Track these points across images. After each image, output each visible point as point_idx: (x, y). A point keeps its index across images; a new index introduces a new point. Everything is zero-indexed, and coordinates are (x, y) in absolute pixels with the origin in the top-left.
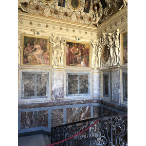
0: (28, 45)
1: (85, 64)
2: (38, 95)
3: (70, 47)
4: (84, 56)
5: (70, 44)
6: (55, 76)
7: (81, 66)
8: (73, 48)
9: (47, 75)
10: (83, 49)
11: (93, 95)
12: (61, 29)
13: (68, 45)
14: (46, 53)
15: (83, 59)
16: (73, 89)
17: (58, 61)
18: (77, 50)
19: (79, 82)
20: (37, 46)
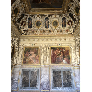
0: (27, 52)
1: (66, 62)
2: (31, 86)
3: (53, 51)
4: (65, 56)
5: (54, 49)
6: (43, 72)
7: (63, 63)
8: (56, 51)
9: (38, 71)
10: (64, 51)
11: (77, 89)
12: (47, 40)
13: (52, 49)
14: (38, 56)
15: (65, 58)
16: (58, 83)
17: (45, 61)
18: (60, 52)
19: (62, 76)
20: (32, 52)
